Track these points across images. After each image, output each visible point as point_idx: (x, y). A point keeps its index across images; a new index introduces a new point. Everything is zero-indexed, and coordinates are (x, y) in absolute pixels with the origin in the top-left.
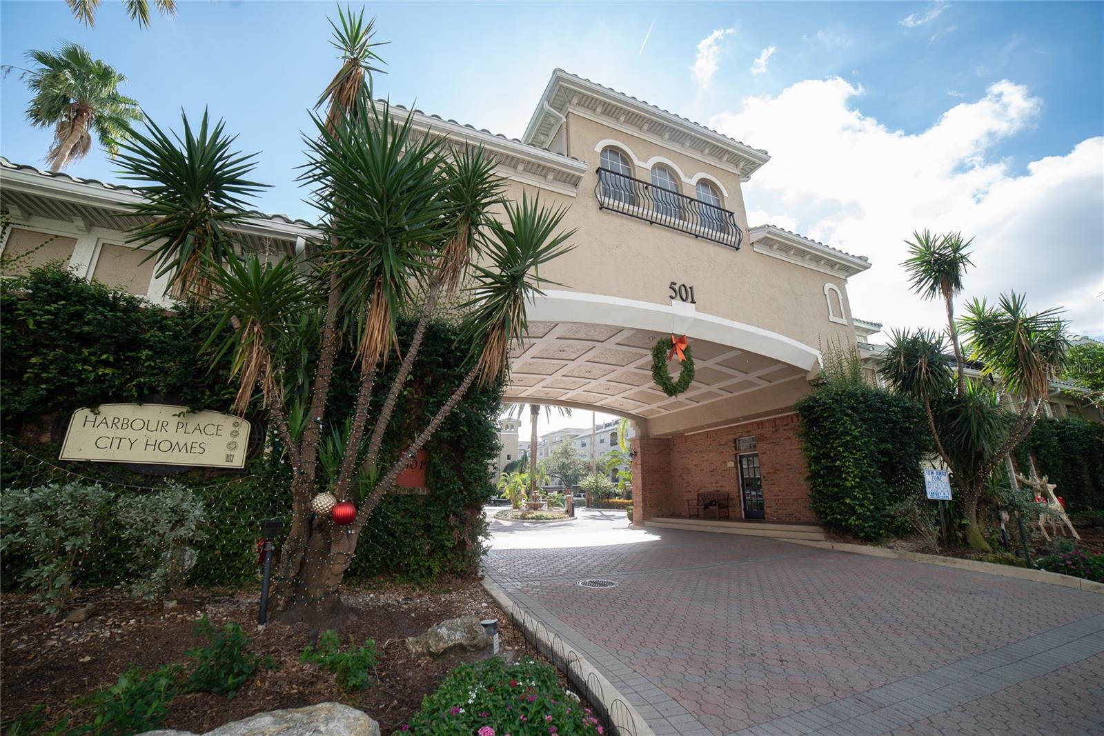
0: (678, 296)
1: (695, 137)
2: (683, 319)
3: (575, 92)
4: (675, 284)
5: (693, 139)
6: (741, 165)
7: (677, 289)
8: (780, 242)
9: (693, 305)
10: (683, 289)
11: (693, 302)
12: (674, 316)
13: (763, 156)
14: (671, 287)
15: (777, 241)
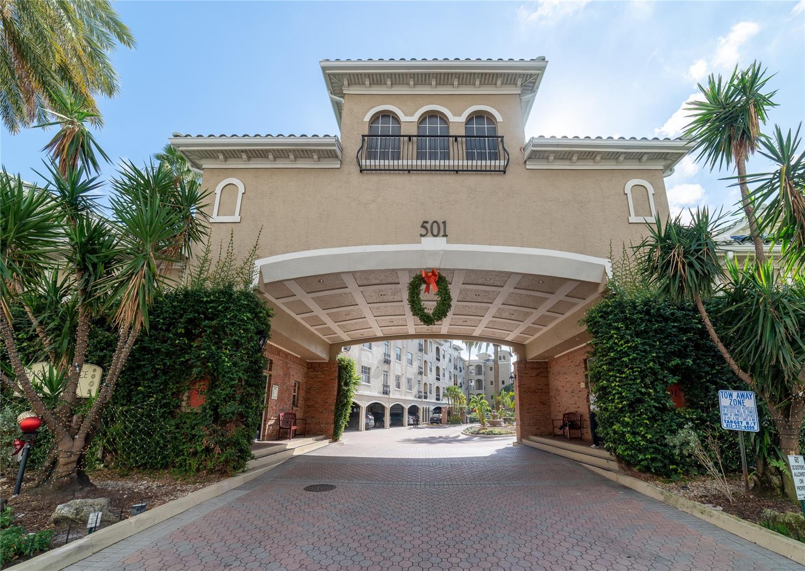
0: (430, 233)
1: (459, 74)
2: (434, 253)
3: (342, 74)
4: (427, 222)
5: (458, 76)
6: (519, 83)
7: (429, 228)
8: (554, 152)
9: (445, 238)
10: (435, 225)
11: (445, 235)
12: (423, 251)
13: (541, 64)
14: (422, 227)
15: (549, 151)
